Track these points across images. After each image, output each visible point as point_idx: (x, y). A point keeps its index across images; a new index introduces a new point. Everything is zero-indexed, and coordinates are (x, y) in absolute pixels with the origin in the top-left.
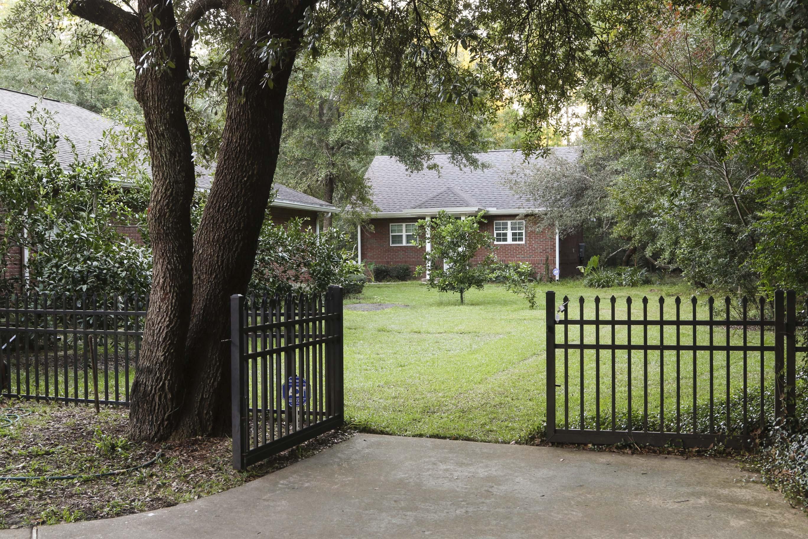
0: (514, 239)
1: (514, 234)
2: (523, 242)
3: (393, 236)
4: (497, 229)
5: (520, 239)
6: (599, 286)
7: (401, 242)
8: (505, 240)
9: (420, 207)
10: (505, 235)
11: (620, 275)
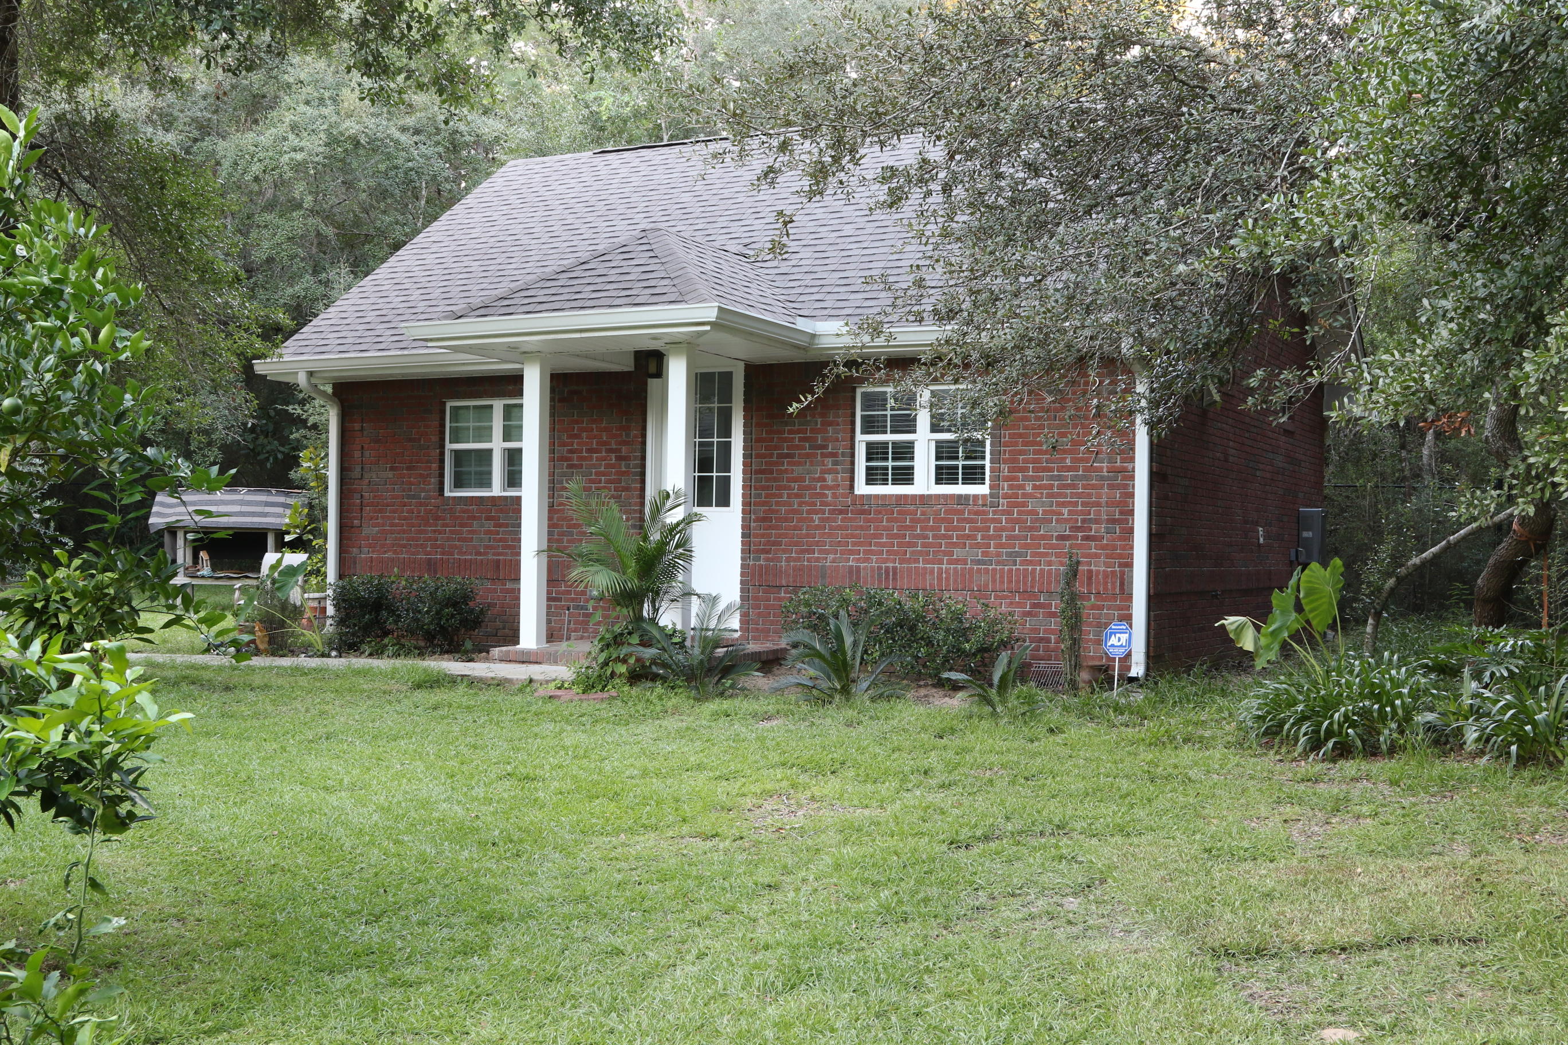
0: (944, 475)
1: (944, 451)
2: (982, 490)
3: (457, 453)
4: (870, 425)
5: (974, 475)
6: (1315, 745)
7: (485, 481)
8: (905, 476)
9: (484, 310)
10: (905, 451)
11: (1448, 672)
